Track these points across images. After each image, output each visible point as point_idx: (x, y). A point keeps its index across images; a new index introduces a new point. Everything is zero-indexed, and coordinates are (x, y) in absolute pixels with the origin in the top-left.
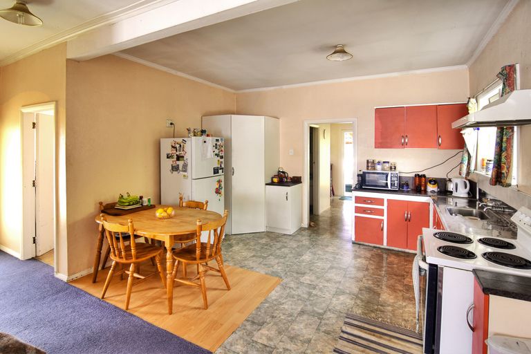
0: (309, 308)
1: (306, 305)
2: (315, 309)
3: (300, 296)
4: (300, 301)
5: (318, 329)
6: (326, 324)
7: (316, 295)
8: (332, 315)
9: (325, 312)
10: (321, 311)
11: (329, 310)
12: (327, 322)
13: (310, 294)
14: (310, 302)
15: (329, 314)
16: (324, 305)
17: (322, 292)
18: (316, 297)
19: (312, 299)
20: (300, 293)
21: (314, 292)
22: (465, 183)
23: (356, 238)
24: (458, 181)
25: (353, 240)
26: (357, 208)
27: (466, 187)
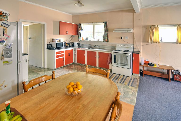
22: (77, 43)
23: (56, 67)
24: (76, 43)
25: (55, 68)
26: (56, 56)
27: (77, 44)
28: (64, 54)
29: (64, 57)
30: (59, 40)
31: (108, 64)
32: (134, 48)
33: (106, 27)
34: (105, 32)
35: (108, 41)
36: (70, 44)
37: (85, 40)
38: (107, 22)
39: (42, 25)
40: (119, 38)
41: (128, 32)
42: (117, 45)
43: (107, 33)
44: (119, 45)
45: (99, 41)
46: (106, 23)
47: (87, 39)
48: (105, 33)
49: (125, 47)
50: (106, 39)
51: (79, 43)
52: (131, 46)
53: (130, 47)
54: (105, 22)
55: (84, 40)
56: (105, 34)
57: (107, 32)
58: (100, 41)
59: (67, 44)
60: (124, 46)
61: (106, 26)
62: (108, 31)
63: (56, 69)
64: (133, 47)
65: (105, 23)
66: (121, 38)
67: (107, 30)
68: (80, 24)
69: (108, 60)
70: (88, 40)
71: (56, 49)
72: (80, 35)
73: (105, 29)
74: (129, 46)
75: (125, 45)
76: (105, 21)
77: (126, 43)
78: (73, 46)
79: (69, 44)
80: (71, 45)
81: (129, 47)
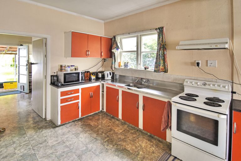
22: (110, 73)
23: (61, 121)
24: (108, 72)
25: (59, 123)
26: (61, 100)
27: (110, 75)
28: (80, 94)
29: (80, 100)
30: (74, 68)
31: (162, 129)
32: (233, 92)
33: (161, 39)
34: (159, 50)
35: (166, 71)
36: (99, 73)
37: (123, 67)
38: (163, 27)
39: (44, 39)
40: (192, 64)
41: (219, 47)
42: (187, 82)
43: (164, 53)
44: (191, 83)
45: (147, 70)
46: (161, 31)
47: (126, 65)
48: (159, 52)
49: (207, 87)
50: (161, 67)
51: (113, 73)
52: (224, 87)
53: (223, 89)
54: (159, 28)
55: (121, 67)
56: (159, 55)
57: (164, 51)
58: (149, 70)
59: (92, 74)
60: (205, 84)
61: (161, 37)
62: (166, 49)
63: (62, 125)
64: (230, 90)
65: (158, 30)
66: (196, 65)
67: (163, 45)
68: (115, 37)
69: (163, 120)
70: (128, 68)
71: (62, 85)
72: (114, 58)
73: (158, 44)
74: (219, 86)
75: (207, 83)
76: (160, 26)
77: (210, 77)
78: (103, 78)
79: (96, 74)
80: (100, 77)
81: (218, 88)
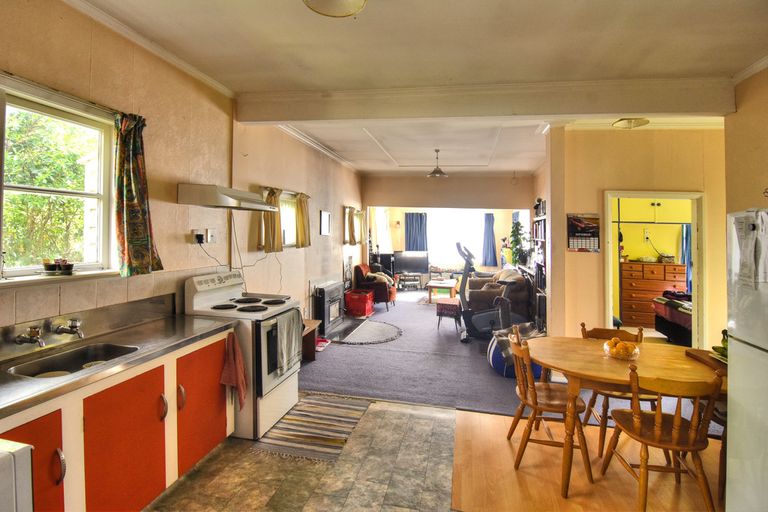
0: (387, 459)
1: (393, 462)
2: (379, 459)
3: (406, 476)
4: (403, 467)
5: (372, 437)
6: (365, 444)
7: (381, 482)
8: (356, 454)
9: (366, 458)
10: (371, 457)
11: (359, 460)
12: (364, 446)
13: (392, 484)
14: (388, 468)
15: (360, 455)
16: (368, 468)
17: (372, 491)
18: (381, 477)
19: (387, 474)
20: (407, 482)
21: (385, 489)
40: (187, 239)
60: (219, 280)
66: (195, 240)
